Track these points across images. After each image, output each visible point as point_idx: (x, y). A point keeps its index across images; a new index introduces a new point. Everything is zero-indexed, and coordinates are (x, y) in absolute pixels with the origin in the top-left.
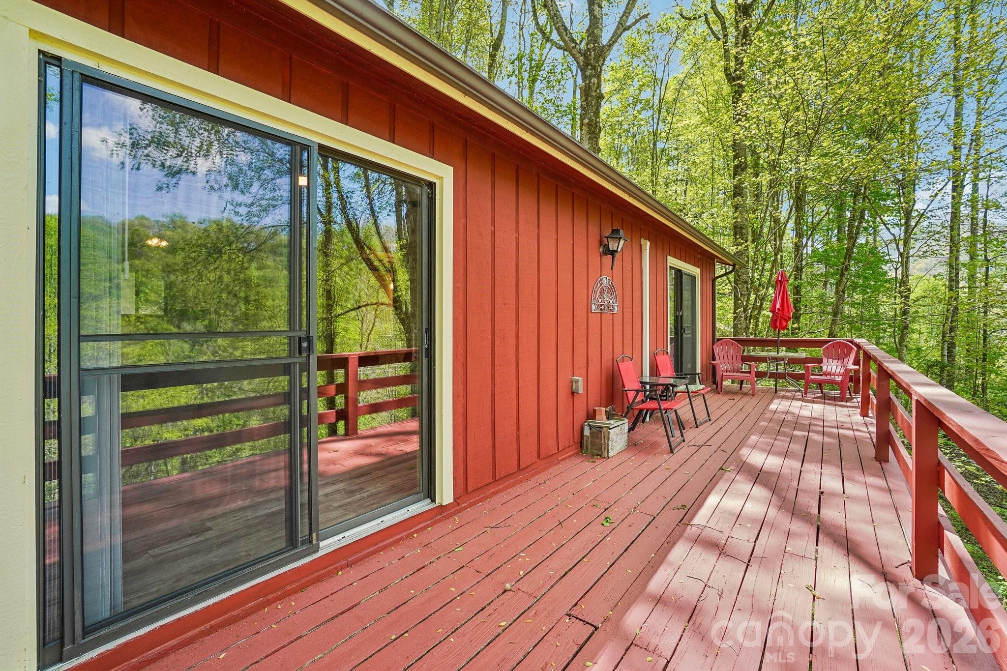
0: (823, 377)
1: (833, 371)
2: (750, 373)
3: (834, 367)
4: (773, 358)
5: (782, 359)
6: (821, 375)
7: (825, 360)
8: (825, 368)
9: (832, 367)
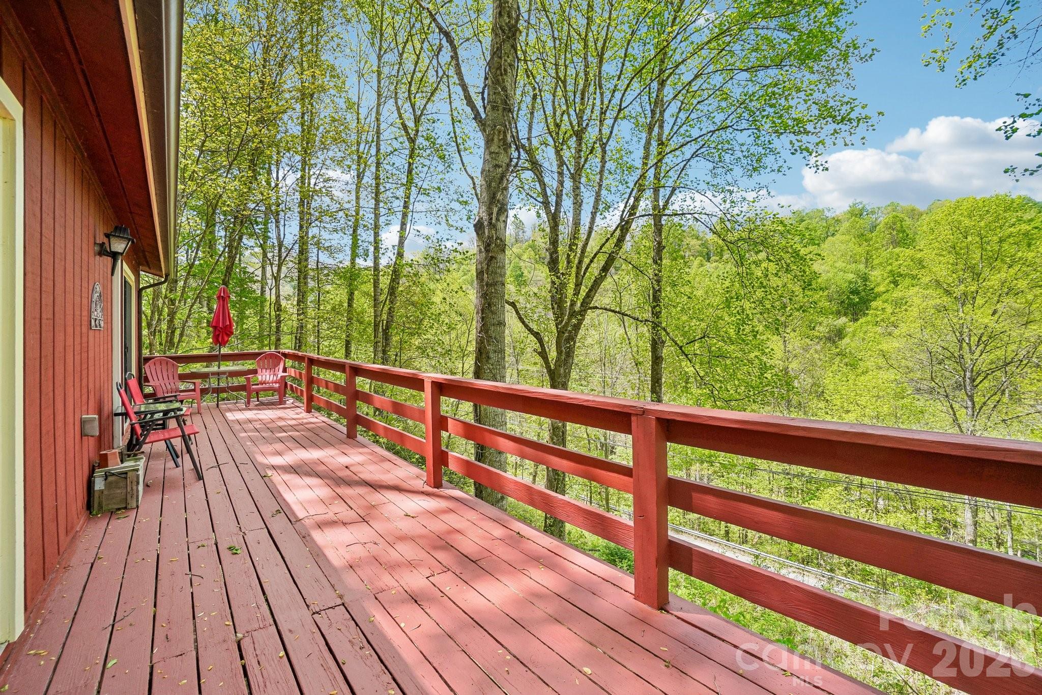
0: (260, 386)
1: (268, 379)
2: (194, 390)
3: (268, 376)
4: (213, 374)
5: (224, 373)
6: (258, 384)
7: (259, 371)
8: (260, 378)
9: (266, 376)
